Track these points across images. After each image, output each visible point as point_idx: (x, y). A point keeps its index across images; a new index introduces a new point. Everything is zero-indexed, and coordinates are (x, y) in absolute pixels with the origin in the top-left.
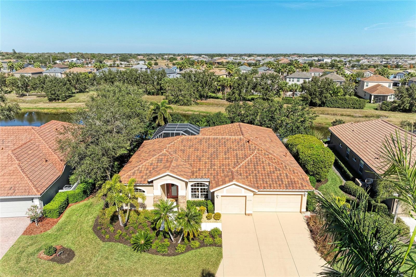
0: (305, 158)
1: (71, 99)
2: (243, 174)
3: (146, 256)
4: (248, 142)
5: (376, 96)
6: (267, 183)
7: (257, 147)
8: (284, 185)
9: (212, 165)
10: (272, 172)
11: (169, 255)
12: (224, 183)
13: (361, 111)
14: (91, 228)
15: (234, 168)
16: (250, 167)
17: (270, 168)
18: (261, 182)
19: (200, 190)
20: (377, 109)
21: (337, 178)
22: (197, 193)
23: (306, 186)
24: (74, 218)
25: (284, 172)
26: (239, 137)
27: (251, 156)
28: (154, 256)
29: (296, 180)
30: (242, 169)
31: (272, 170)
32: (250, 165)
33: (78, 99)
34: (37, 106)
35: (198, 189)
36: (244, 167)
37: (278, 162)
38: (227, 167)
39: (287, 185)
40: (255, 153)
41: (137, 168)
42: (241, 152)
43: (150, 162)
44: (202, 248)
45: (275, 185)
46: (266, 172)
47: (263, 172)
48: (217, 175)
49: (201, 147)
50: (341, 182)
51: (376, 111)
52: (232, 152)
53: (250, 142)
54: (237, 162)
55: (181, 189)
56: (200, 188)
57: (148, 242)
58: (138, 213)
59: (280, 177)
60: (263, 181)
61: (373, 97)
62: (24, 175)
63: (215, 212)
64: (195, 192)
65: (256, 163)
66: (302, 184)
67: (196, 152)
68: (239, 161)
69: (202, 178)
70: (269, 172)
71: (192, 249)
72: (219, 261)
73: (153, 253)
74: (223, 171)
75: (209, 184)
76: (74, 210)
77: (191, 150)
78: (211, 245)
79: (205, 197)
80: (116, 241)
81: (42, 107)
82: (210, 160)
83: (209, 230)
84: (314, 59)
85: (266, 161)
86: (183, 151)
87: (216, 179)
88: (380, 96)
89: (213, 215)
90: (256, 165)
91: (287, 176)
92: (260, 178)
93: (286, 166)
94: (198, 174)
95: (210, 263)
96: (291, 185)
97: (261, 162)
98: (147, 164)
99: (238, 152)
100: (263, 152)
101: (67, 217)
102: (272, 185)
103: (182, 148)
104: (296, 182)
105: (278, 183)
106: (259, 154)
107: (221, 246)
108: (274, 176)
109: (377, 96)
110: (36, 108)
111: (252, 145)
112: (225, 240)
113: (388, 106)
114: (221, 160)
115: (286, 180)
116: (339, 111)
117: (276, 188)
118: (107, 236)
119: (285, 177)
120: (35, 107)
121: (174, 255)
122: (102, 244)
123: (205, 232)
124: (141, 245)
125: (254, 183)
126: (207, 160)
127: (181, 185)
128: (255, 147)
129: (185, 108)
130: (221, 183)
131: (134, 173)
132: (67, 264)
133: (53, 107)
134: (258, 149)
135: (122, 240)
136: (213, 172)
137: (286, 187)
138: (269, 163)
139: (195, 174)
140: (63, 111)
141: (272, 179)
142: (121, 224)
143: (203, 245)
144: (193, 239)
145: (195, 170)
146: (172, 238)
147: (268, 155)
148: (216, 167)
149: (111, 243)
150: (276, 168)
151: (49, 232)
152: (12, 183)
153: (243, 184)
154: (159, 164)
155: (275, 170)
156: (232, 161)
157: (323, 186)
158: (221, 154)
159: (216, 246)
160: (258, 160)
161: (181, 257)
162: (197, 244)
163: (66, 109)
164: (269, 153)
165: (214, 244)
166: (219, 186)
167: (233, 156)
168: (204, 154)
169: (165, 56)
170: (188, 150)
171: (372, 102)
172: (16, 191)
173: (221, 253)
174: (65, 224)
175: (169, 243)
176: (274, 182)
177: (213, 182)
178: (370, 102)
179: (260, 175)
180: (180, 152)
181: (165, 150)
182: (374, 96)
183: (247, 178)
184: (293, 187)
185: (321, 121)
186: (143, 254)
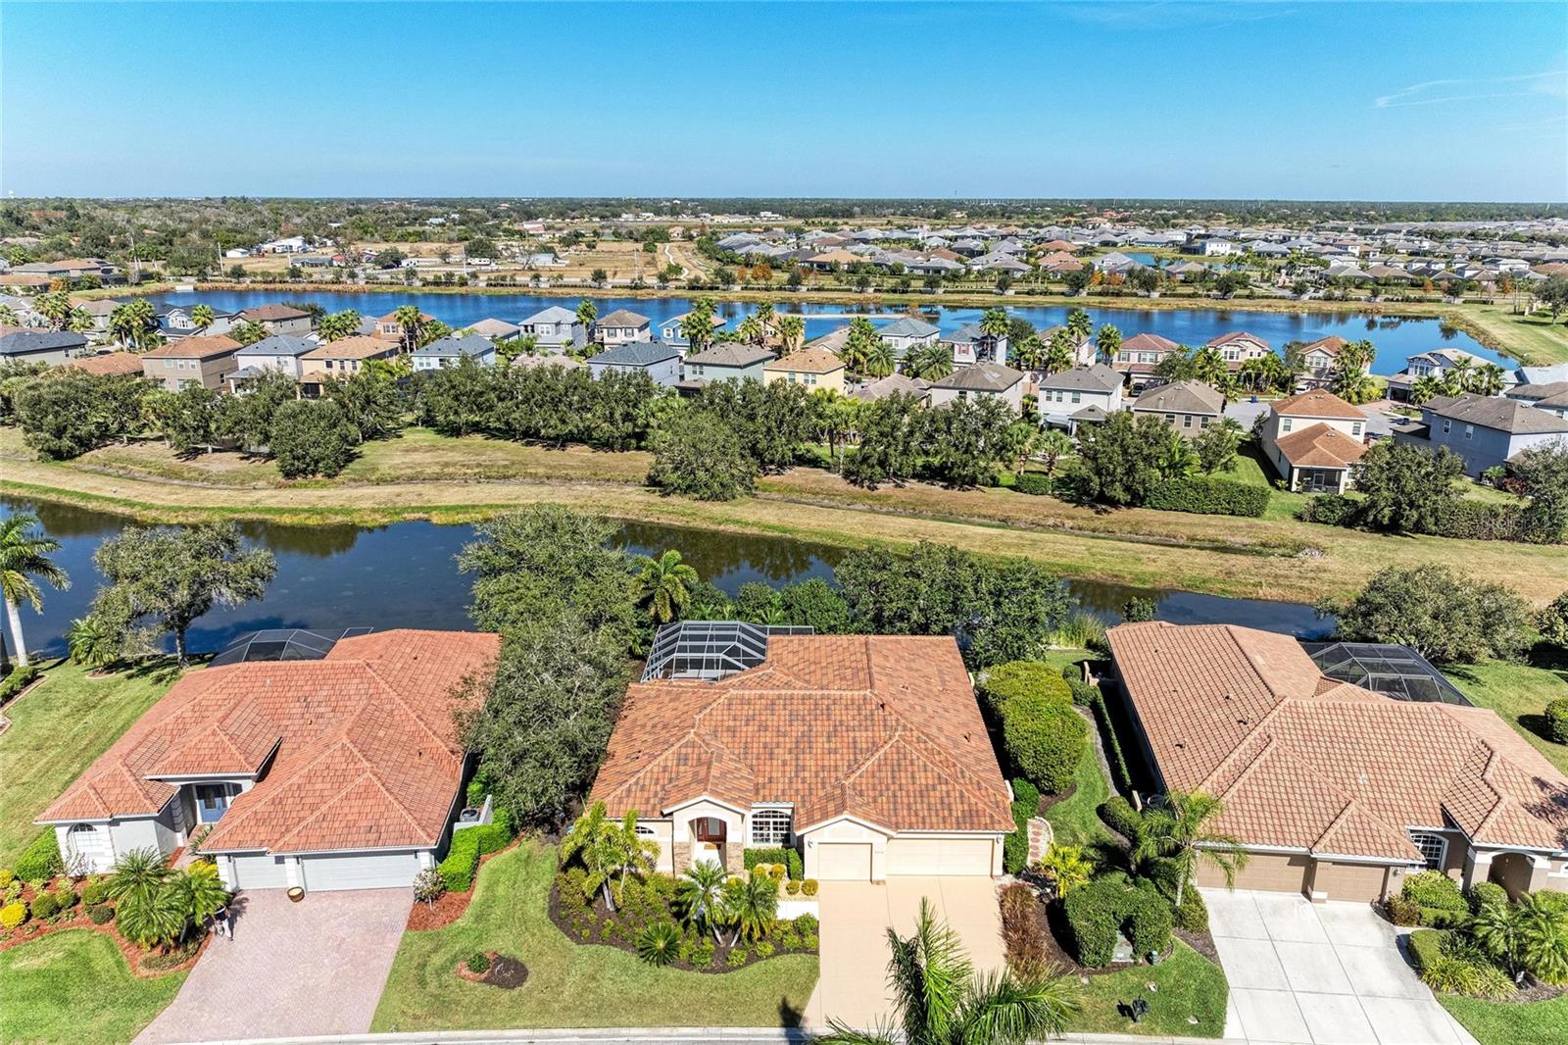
0: (1017, 743)
1: (353, 470)
2: (865, 793)
3: (670, 972)
4: (882, 706)
5: (1305, 472)
6: (917, 815)
7: (902, 721)
8: (954, 820)
9: (800, 768)
10: (930, 788)
11: (713, 971)
12: (825, 816)
13: (1250, 526)
14: (545, 915)
15: (847, 777)
16: (883, 774)
17: (926, 778)
18: (905, 812)
19: (772, 826)
20: (1299, 518)
21: (1100, 783)
22: (765, 832)
23: (999, 822)
24: (501, 890)
25: (957, 787)
26: (862, 693)
27: (887, 747)
28: (686, 974)
29: (981, 806)
30: (864, 781)
31: (930, 782)
32: (884, 768)
33: (374, 470)
34: (257, 501)
35: (768, 823)
36: (870, 775)
37: (947, 760)
38: (833, 774)
39: (961, 820)
40: (897, 738)
41: (634, 780)
42: (864, 734)
43: (662, 764)
44: (778, 957)
45: (934, 820)
46: (918, 789)
47: (911, 787)
48: (811, 794)
49: (772, 721)
50: (1106, 794)
51: (1298, 525)
52: (845, 734)
53: (887, 708)
54: (856, 759)
55: (734, 829)
56: (772, 820)
57: (671, 947)
58: (642, 881)
59: (946, 800)
60: (909, 809)
61: (1296, 472)
62: (391, 798)
63: (807, 876)
64: (761, 829)
65: (898, 764)
66: (992, 816)
67: (762, 733)
68: (859, 757)
69: (777, 800)
70: (924, 788)
71: (760, 958)
72: (813, 982)
73: (682, 968)
74: (823, 783)
75: (793, 812)
76: (494, 871)
77: (750, 728)
78: (796, 950)
79: (783, 841)
80: (604, 943)
81: (271, 503)
82: (794, 757)
83: (793, 918)
84: (1174, 238)
85: (918, 758)
86: (733, 731)
87: (807, 804)
88: (1320, 471)
89: (801, 883)
90: (896, 768)
91: (962, 796)
92: (902, 803)
93: (962, 772)
94: (767, 793)
95: (796, 987)
96: (968, 820)
97: (908, 762)
98: (656, 769)
99: (858, 734)
100: (915, 733)
101: (488, 888)
102: (928, 820)
103: (731, 723)
104: (981, 813)
105: (940, 813)
106: (904, 740)
107: (816, 953)
108: (934, 797)
109: (1308, 470)
110: (254, 510)
111: (891, 714)
112: (826, 941)
113: (1333, 512)
114: (819, 757)
115: (960, 807)
116: (1185, 525)
117: (935, 826)
118: (586, 932)
119: (958, 800)
120: (252, 503)
121: (726, 970)
122: (577, 949)
123: (782, 922)
124: (659, 952)
125: (889, 816)
126: (788, 757)
127: (731, 820)
128: (898, 720)
129: (717, 509)
130: (817, 816)
131: (629, 790)
132: (518, 989)
133: (306, 507)
134: (904, 726)
135: (617, 940)
136: (800, 786)
137: (958, 823)
138: (925, 766)
139: (761, 792)
140: (340, 519)
141: (929, 804)
142: (609, 906)
143: (780, 950)
144: (760, 939)
145: (761, 780)
146: (719, 937)
147: (925, 742)
148: (807, 774)
149: (593, 948)
150: (939, 778)
151: (460, 923)
152: (370, 816)
153: (865, 818)
154: (682, 769)
155: (936, 781)
156: (843, 758)
157: (1061, 806)
158: (820, 740)
159: (806, 953)
160: (901, 756)
161: (738, 975)
162: (770, 948)
163: (348, 512)
164: (927, 736)
165: (803, 949)
166: (814, 822)
167: (845, 745)
168: (781, 739)
169: (624, 216)
170: (745, 729)
171: (1294, 488)
172: (383, 836)
173: (817, 967)
174: (488, 903)
175: (713, 946)
176: (933, 813)
177: (801, 811)
178: (1289, 489)
179: (904, 793)
180: (725, 734)
181: (692, 731)
182: (1301, 469)
183: (875, 801)
184: (972, 823)
185: (1121, 567)
186: (663, 970)
